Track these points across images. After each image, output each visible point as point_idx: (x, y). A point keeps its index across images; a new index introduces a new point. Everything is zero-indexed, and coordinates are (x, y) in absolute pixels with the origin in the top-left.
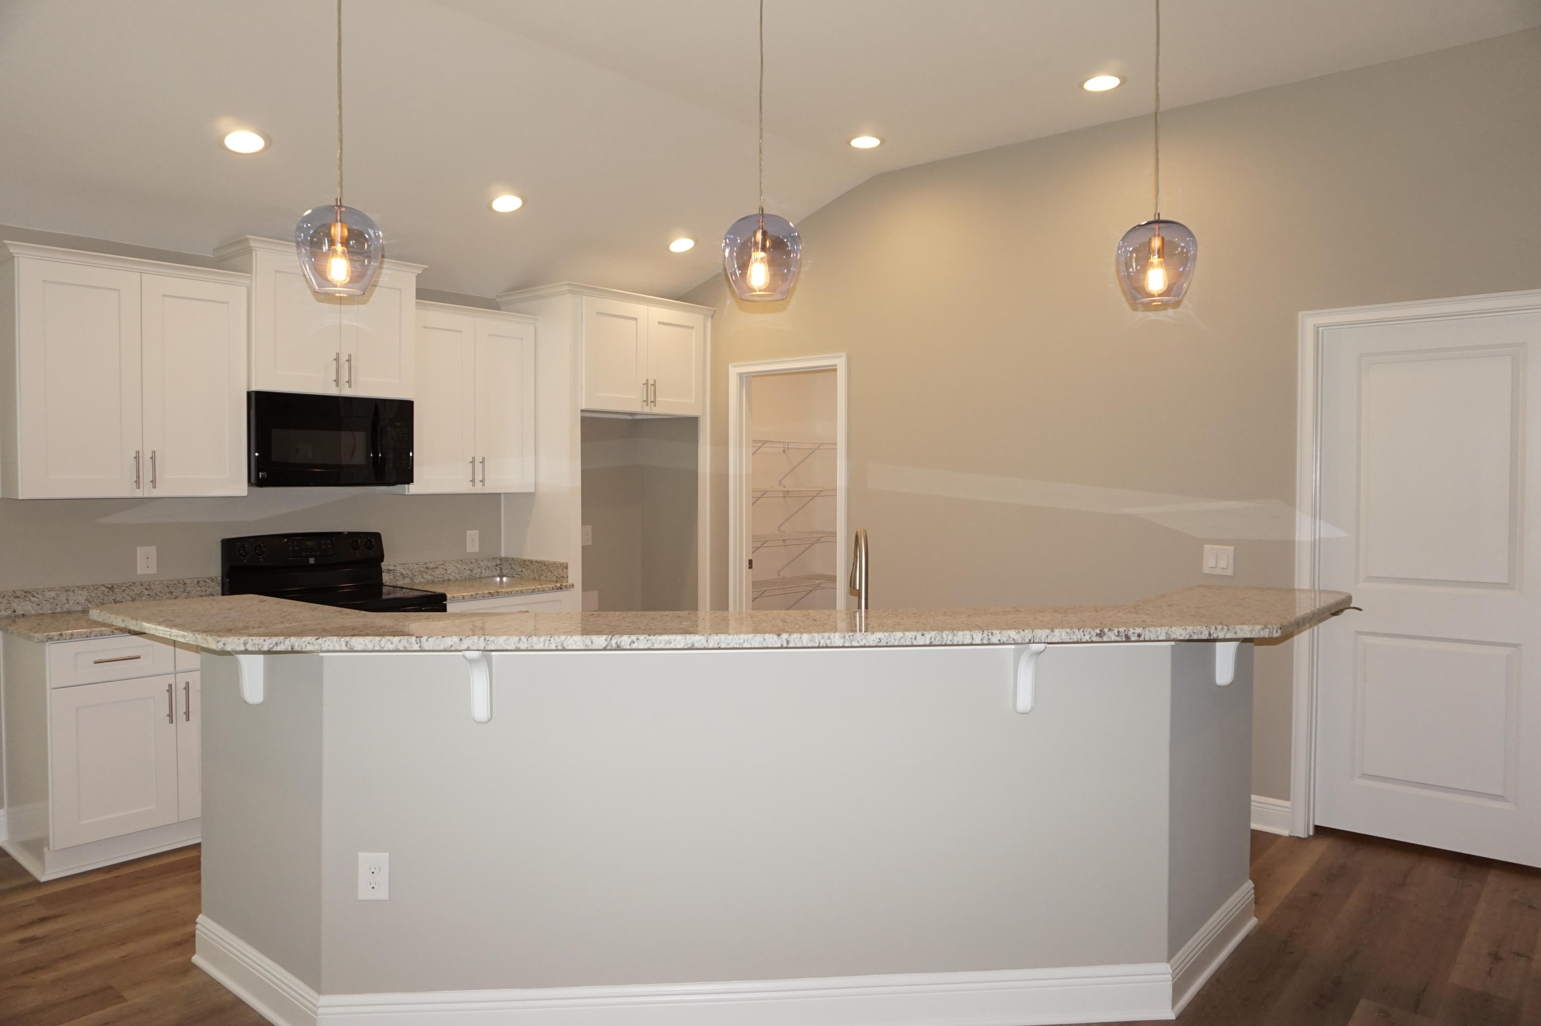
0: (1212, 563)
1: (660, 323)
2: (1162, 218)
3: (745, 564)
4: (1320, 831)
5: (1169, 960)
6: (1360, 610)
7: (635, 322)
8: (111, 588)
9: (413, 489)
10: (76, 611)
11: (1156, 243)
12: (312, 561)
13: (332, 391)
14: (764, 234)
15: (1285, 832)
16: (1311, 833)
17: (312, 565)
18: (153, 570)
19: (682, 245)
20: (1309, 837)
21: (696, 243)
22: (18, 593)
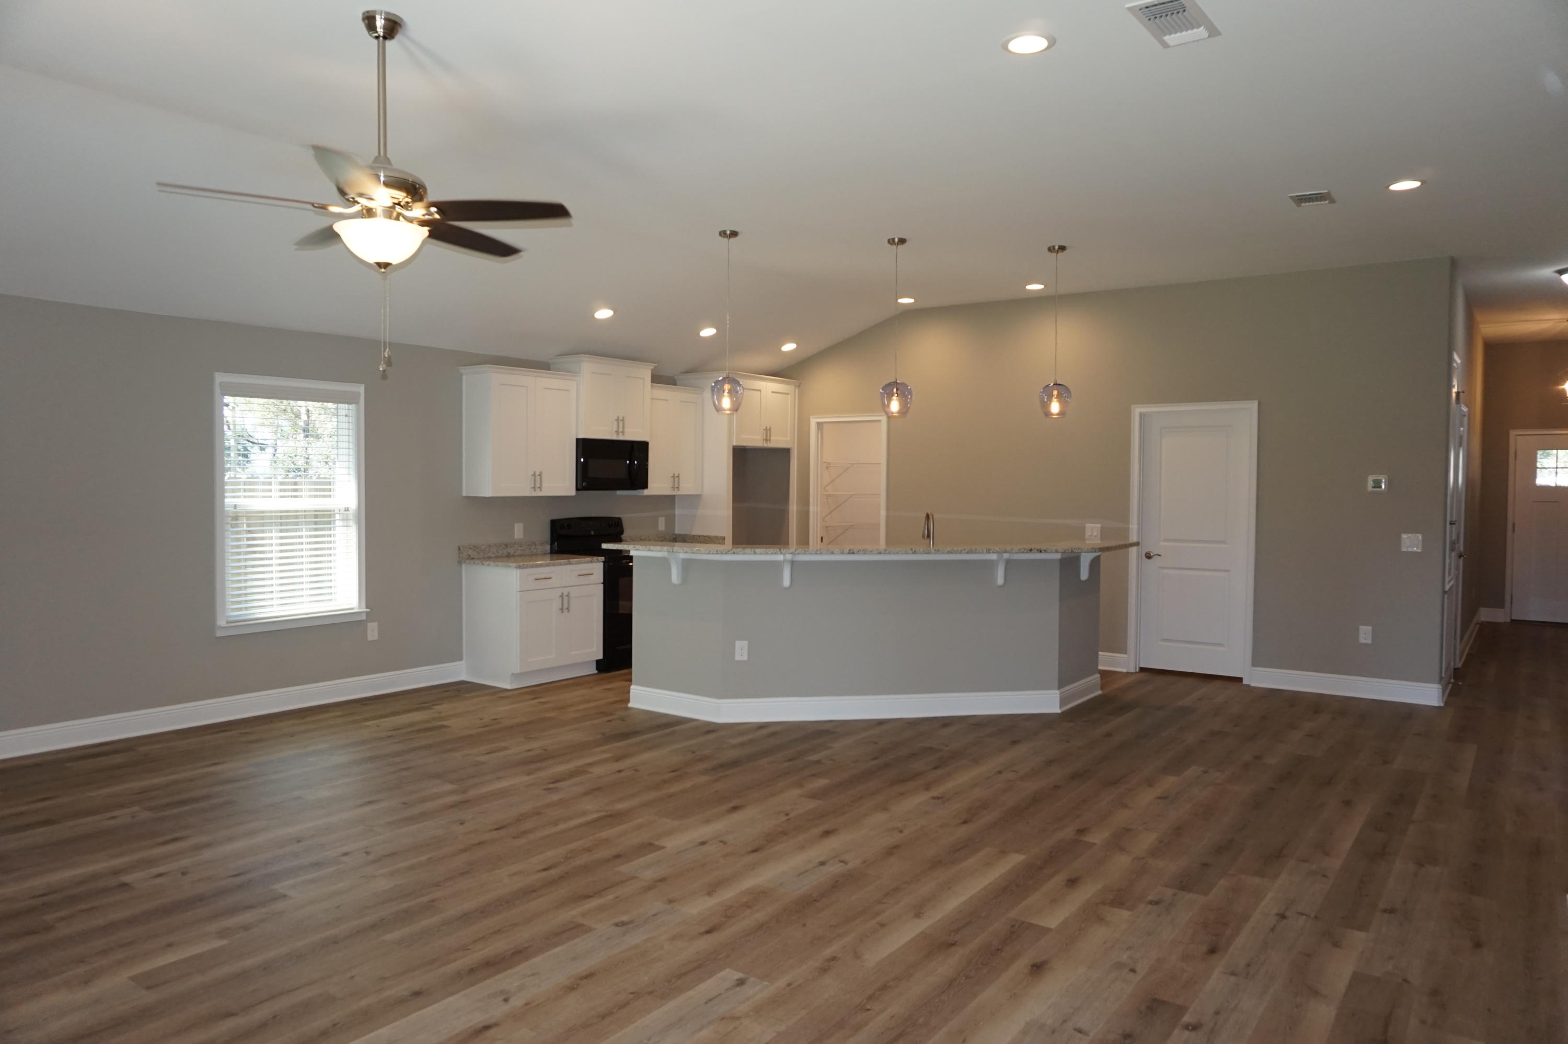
0: (1090, 534)
1: (773, 392)
2: (1058, 383)
3: (819, 539)
4: (1142, 670)
5: (1059, 688)
6: (1160, 555)
7: (759, 392)
8: (506, 546)
9: (646, 492)
10: (493, 557)
11: (1055, 393)
12: (592, 533)
13: (614, 437)
14: (897, 390)
15: (1125, 670)
16: (1138, 670)
17: (593, 536)
18: (521, 537)
19: (789, 347)
20: (1136, 672)
21: (797, 345)
22: (471, 547)
